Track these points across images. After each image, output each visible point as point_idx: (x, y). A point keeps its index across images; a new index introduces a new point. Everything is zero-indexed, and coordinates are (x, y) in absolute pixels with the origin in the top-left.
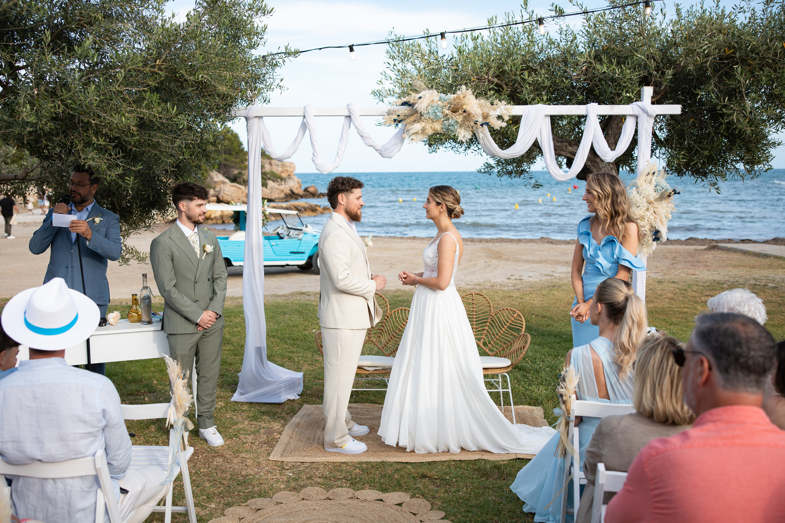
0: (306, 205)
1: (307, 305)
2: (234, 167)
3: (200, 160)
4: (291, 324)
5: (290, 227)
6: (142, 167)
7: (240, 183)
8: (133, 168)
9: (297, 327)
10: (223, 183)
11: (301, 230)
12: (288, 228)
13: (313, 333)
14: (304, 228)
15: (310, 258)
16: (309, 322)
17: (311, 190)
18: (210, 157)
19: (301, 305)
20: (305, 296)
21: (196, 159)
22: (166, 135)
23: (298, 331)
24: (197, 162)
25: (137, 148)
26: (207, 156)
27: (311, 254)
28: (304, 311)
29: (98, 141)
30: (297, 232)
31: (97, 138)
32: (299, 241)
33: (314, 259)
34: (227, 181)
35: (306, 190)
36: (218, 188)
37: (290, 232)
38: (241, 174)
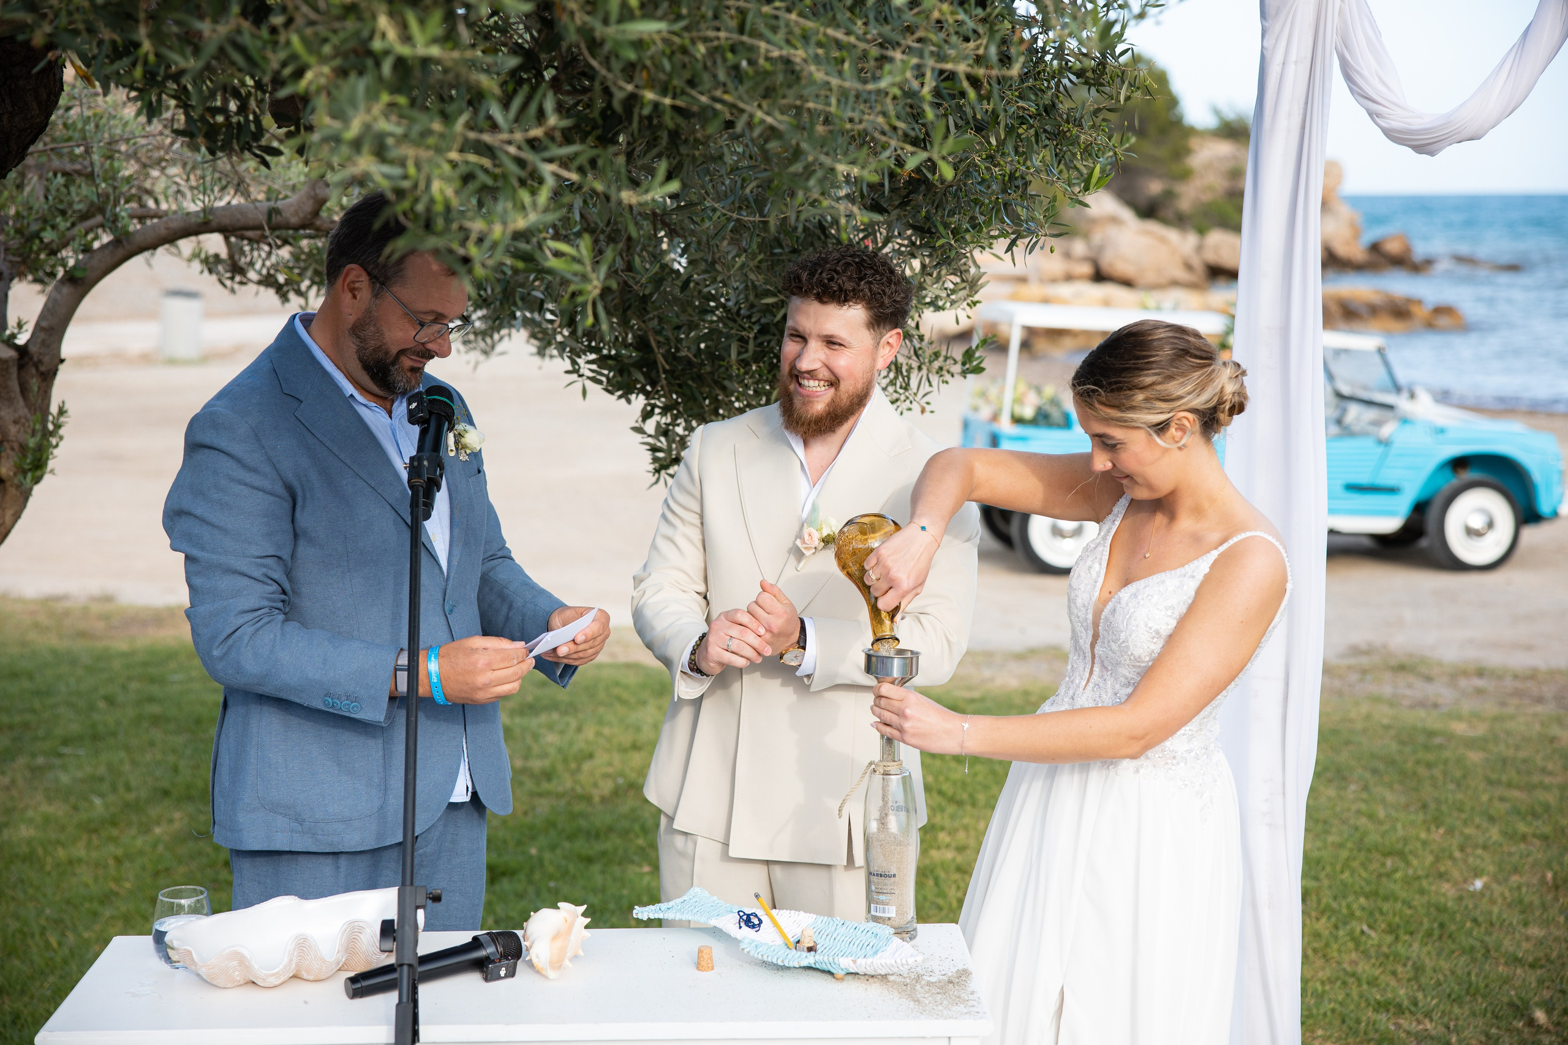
0: (1375, 299)
1: (1431, 734)
2: (1150, 173)
3: (1026, 156)
4: (1373, 838)
5: (1345, 390)
6: (674, 186)
7: (1165, 222)
8: (628, 196)
9: (1401, 854)
10: (1114, 220)
11: (1390, 407)
12: (1340, 396)
13: (1473, 895)
14: (1402, 403)
15: (1420, 508)
16: (1450, 831)
17: (1393, 247)
18: (1075, 142)
19: (1408, 737)
20: (1411, 679)
21: (1009, 148)
22: (834, 22)
23: (1407, 882)
24: (1009, 162)
25: (664, 92)
26: (1058, 136)
27: (1425, 495)
28: (1422, 771)
29: (407, 38)
30: (1372, 414)
31: (404, 26)
32: (1380, 449)
33: (1432, 514)
34: (1127, 214)
35: (1375, 248)
36: (1097, 237)
37: (1344, 411)
38: (1169, 195)
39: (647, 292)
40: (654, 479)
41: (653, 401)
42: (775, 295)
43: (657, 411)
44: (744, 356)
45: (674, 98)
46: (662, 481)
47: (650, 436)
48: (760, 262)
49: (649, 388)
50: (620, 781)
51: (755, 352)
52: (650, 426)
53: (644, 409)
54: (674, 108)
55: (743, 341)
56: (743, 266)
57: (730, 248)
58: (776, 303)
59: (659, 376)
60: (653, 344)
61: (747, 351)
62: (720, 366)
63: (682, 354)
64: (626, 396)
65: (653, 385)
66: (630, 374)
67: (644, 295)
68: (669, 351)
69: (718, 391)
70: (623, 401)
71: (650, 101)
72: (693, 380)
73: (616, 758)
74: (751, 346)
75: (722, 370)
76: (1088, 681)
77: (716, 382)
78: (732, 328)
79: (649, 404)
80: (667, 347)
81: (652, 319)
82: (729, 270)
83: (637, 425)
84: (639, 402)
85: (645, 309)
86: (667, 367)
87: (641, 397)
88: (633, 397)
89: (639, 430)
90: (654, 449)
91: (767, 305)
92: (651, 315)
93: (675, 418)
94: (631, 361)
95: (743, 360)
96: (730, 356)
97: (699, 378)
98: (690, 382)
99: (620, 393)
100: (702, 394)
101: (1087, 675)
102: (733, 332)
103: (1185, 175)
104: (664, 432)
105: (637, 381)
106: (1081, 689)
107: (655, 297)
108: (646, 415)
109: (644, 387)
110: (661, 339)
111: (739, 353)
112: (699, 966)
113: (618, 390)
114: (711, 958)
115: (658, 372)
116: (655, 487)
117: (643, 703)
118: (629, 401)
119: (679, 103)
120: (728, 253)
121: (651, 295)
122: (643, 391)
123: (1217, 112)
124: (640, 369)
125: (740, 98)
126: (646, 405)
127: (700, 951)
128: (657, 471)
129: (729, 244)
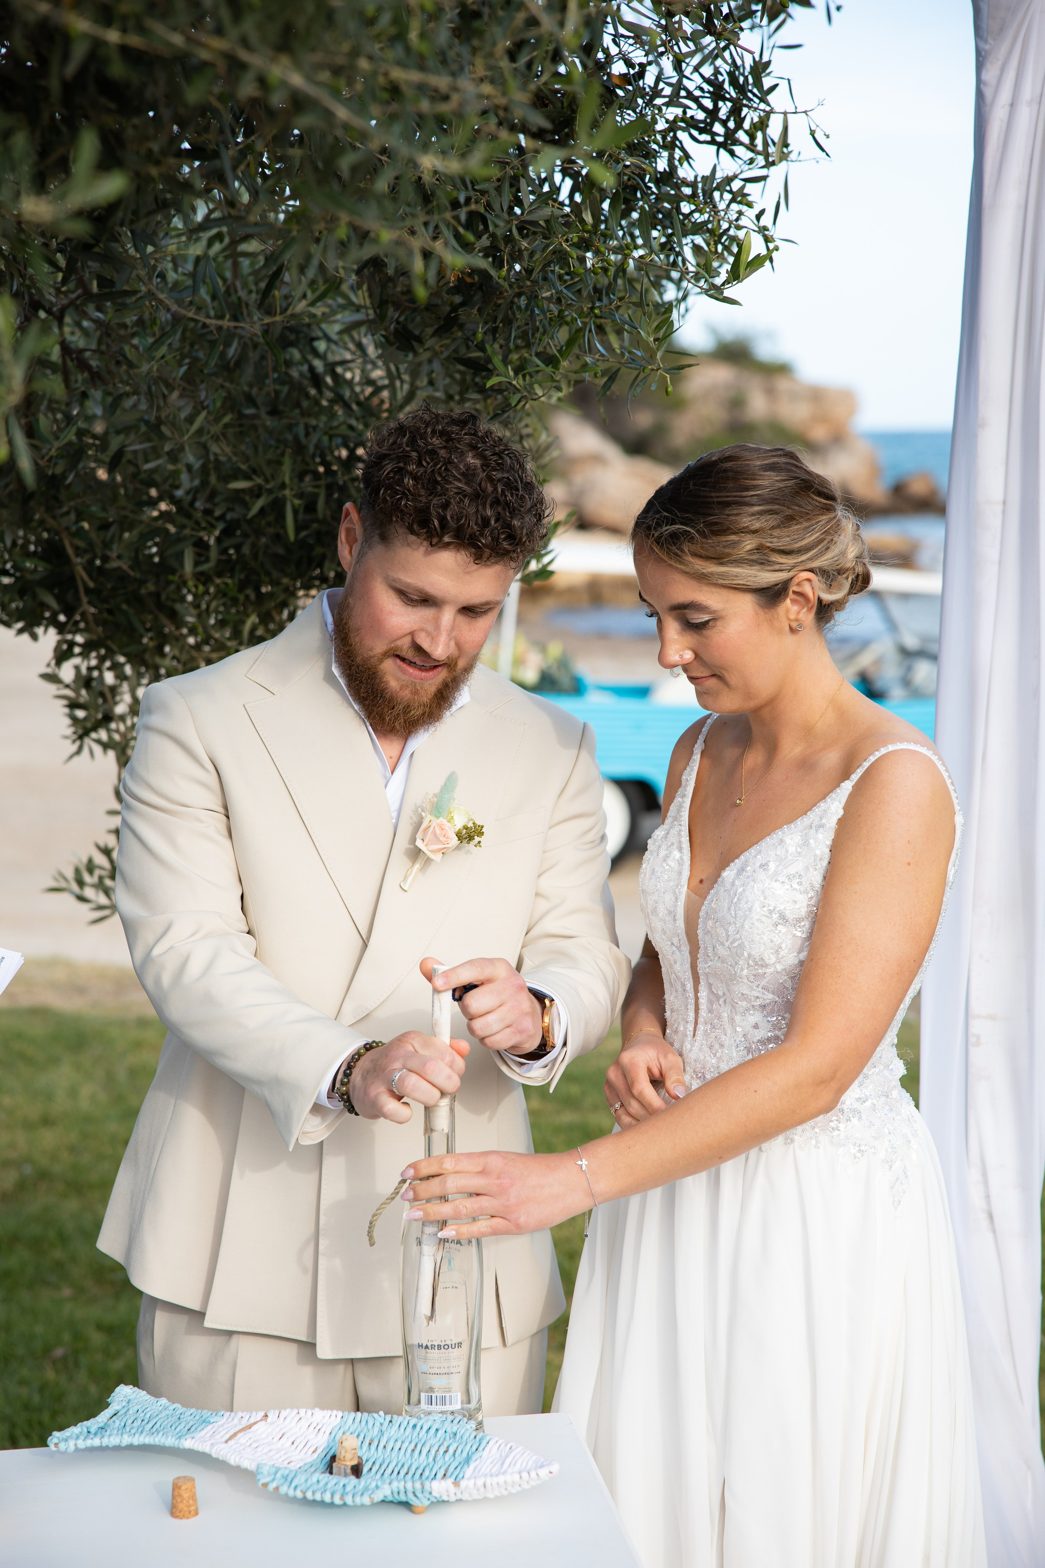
10: (597, 459)
12: (904, 651)
17: (918, 488)
34: (611, 451)
35: (898, 490)
36: (579, 478)
37: (909, 669)
38: (660, 430)
39: (59, 470)
40: (74, 747)
41: (69, 637)
42: (248, 478)
43: (77, 650)
44: (205, 567)
45: (124, 31)
46: (86, 751)
47: (67, 686)
48: (226, 426)
49: (62, 618)
50: (28, 1170)
51: (219, 561)
52: (67, 672)
53: (57, 649)
54: (124, 50)
55: (201, 546)
56: (200, 432)
57: (182, 403)
58: (250, 490)
59: (78, 599)
60: (70, 551)
61: (207, 560)
62: (169, 583)
63: (114, 564)
64: (29, 629)
65: (69, 614)
66: (34, 596)
67: (54, 476)
68: (91, 562)
69: (164, 620)
70: (25, 637)
71: (86, 35)
72: (128, 602)
73: (21, 1138)
74: (214, 554)
75: (172, 587)
76: (696, 1023)
77: (161, 606)
78: (183, 527)
79: (66, 641)
80: (88, 556)
81: (67, 513)
82: (183, 435)
83: (49, 671)
84: (49, 638)
85: (56, 498)
86: (91, 585)
87: (52, 631)
88: (40, 631)
89: (52, 678)
90: (73, 705)
91: (238, 491)
92: (65, 509)
93: (102, 659)
94: (37, 577)
95: (202, 573)
96: (182, 565)
97: (136, 600)
98: (124, 607)
99: (20, 625)
100: (143, 623)
101: (692, 1015)
102: (187, 532)
103: (678, 404)
104: (85, 681)
105: (44, 606)
106: (690, 1038)
107: (71, 478)
108: (61, 656)
109: (55, 615)
110: (81, 544)
111: (196, 564)
112: (175, 1511)
113: (18, 620)
114: (193, 1497)
115: (77, 592)
116: (76, 759)
117: (54, 1061)
118: (34, 637)
119: (135, 41)
120: (179, 409)
121: (64, 476)
122: (53, 622)
123: (713, 331)
124: (50, 588)
125: (245, 42)
126: (59, 643)
127: (176, 1487)
128: (81, 738)
129: (181, 396)
